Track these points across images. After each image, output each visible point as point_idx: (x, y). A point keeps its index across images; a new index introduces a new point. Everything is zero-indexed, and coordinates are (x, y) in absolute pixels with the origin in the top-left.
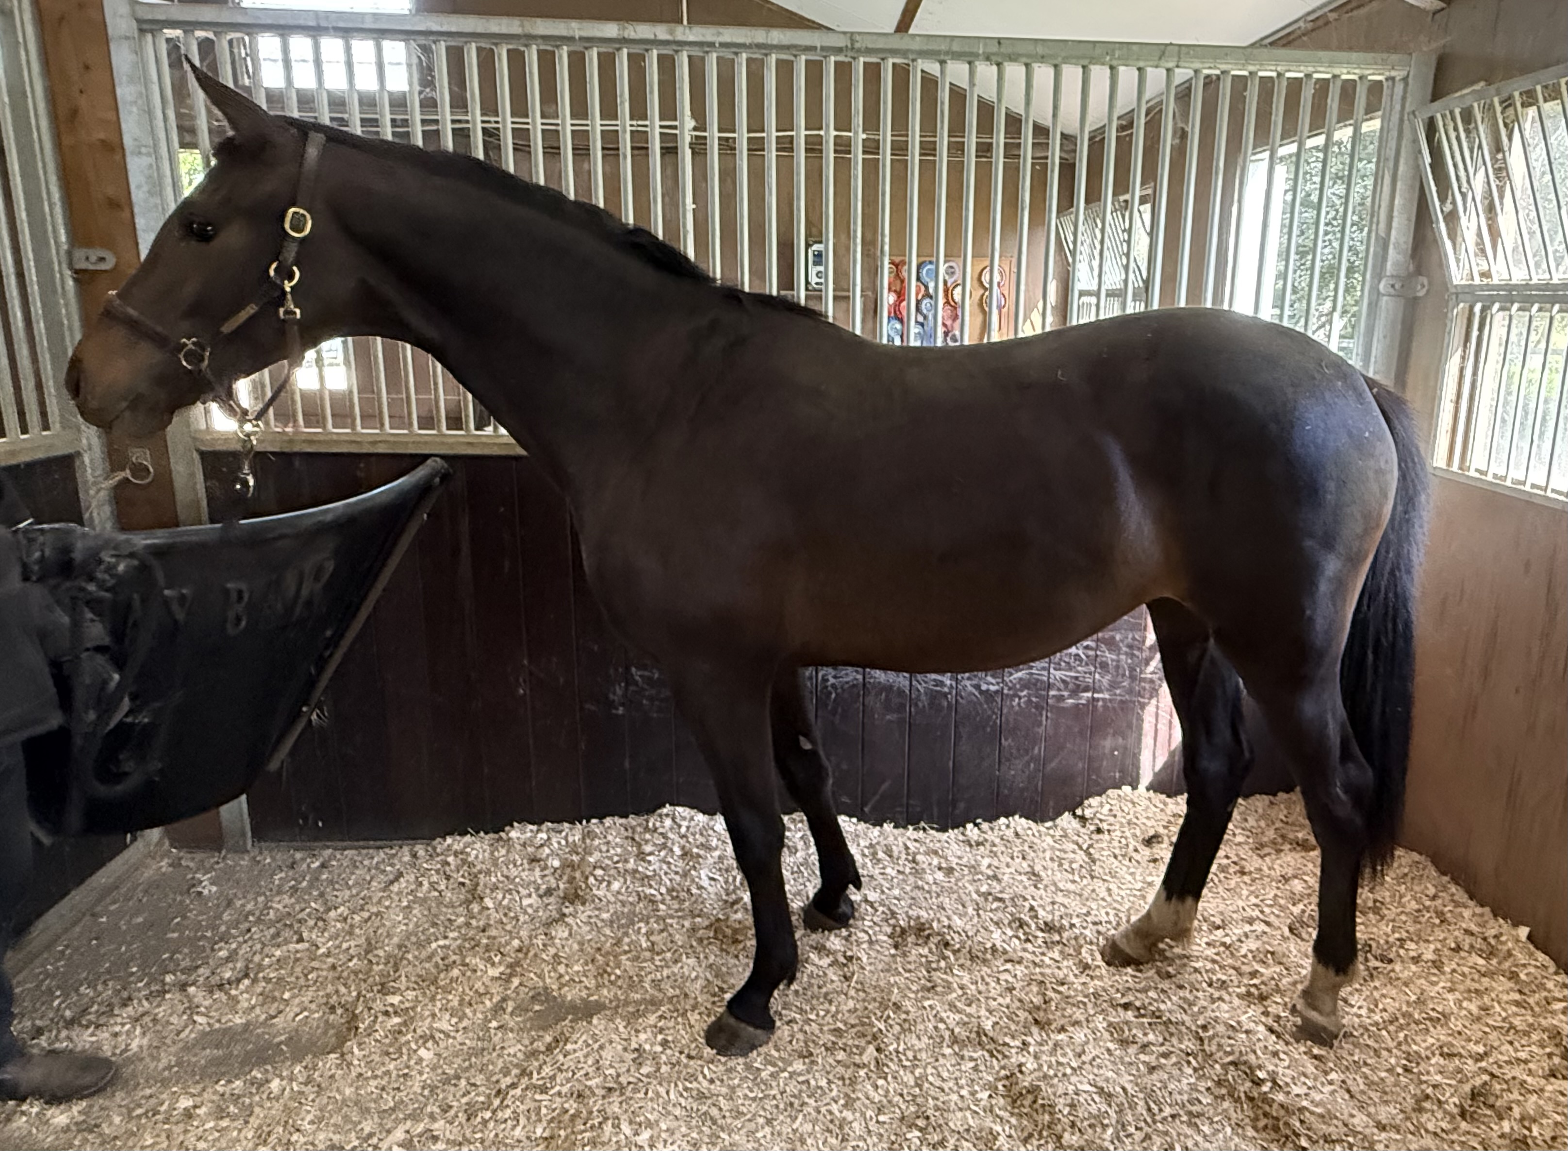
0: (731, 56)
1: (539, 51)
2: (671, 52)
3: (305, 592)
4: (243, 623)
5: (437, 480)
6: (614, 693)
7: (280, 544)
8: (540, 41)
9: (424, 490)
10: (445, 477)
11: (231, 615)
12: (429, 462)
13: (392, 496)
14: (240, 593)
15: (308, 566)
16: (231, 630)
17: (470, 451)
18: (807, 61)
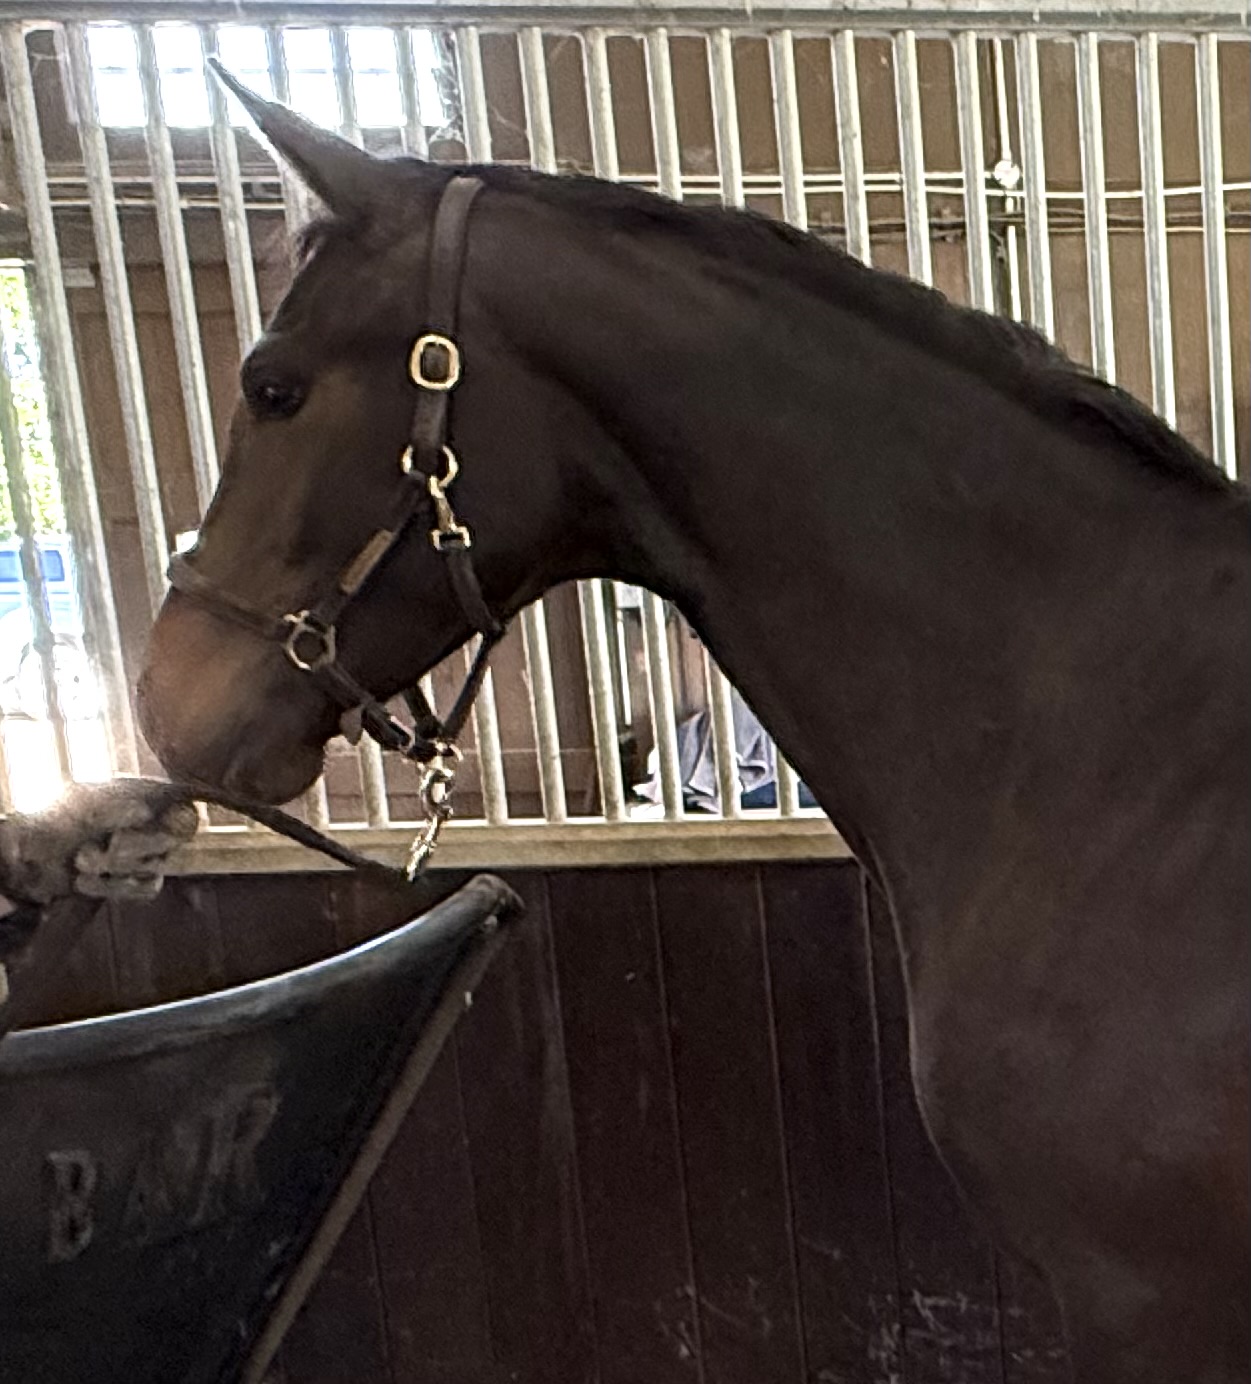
0: (1066, 40)
1: (671, 40)
2: (943, 35)
3: (217, 1165)
4: (85, 1237)
5: (492, 920)
6: (879, 1347)
7: (157, 1066)
8: (672, 20)
9: (462, 943)
10: (508, 914)
11: (58, 1218)
12: (472, 885)
13: (396, 955)
14: (77, 1173)
15: (220, 1111)
16: (59, 1250)
17: (559, 859)
18: (1221, 45)
